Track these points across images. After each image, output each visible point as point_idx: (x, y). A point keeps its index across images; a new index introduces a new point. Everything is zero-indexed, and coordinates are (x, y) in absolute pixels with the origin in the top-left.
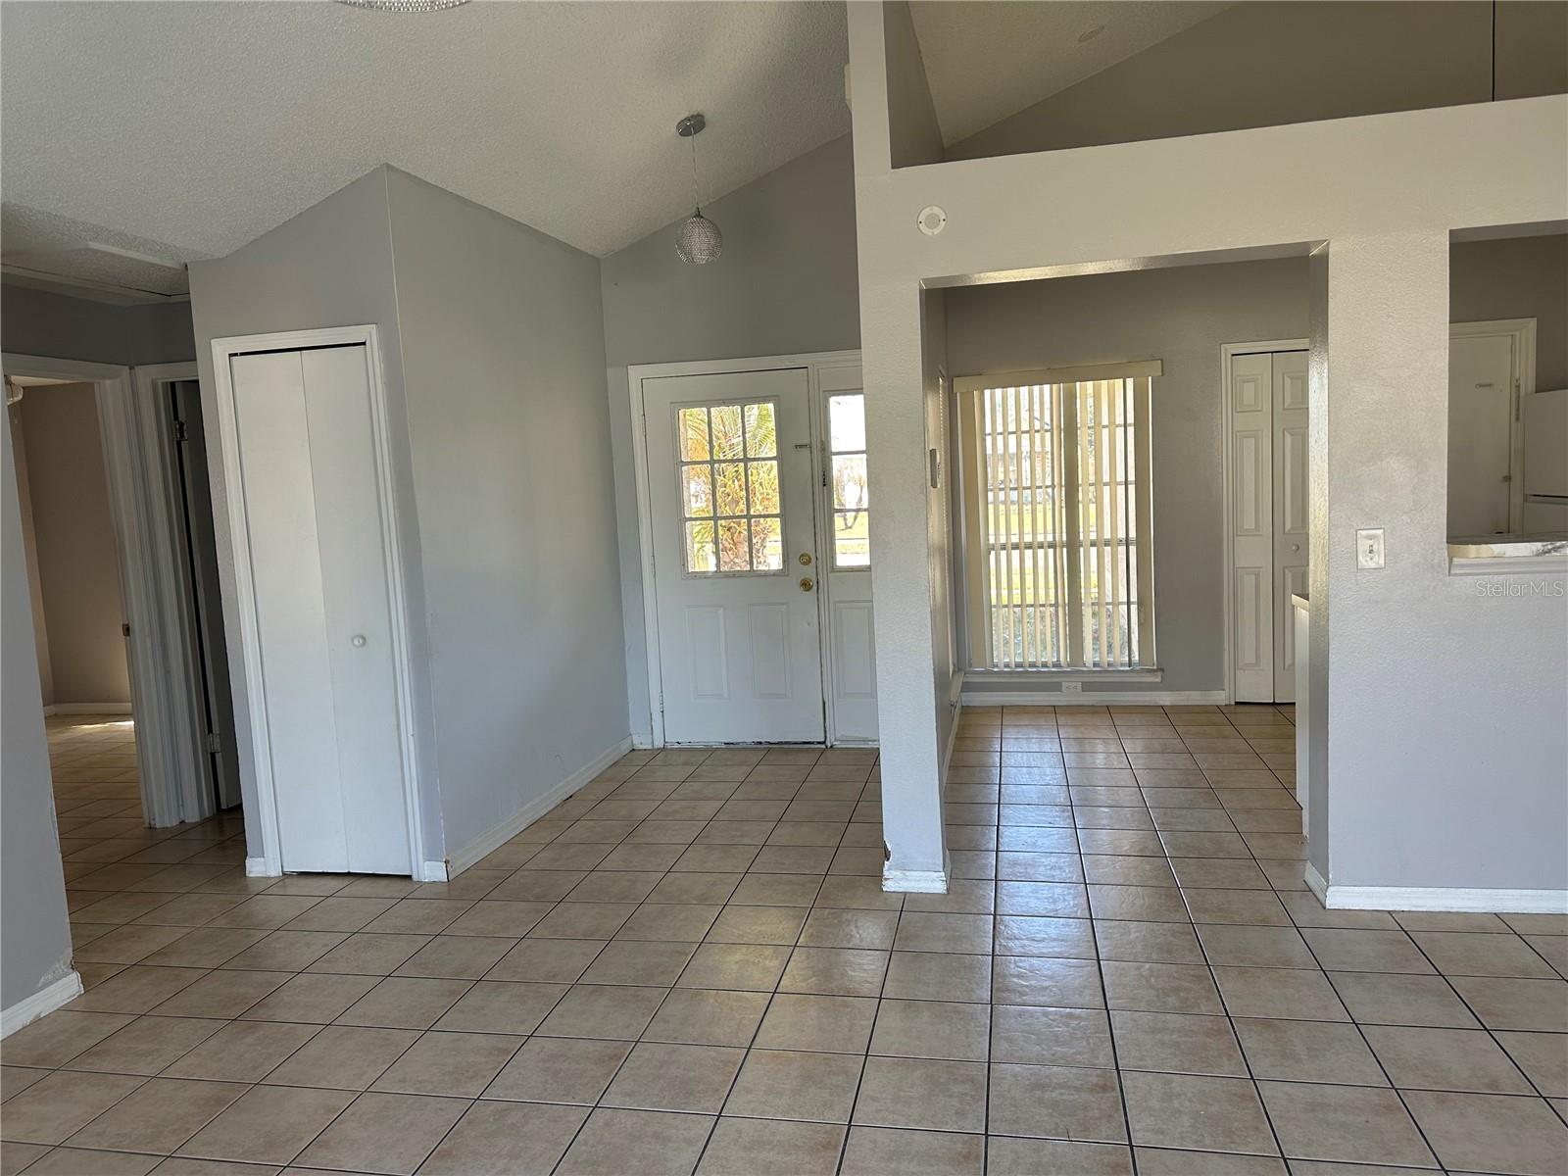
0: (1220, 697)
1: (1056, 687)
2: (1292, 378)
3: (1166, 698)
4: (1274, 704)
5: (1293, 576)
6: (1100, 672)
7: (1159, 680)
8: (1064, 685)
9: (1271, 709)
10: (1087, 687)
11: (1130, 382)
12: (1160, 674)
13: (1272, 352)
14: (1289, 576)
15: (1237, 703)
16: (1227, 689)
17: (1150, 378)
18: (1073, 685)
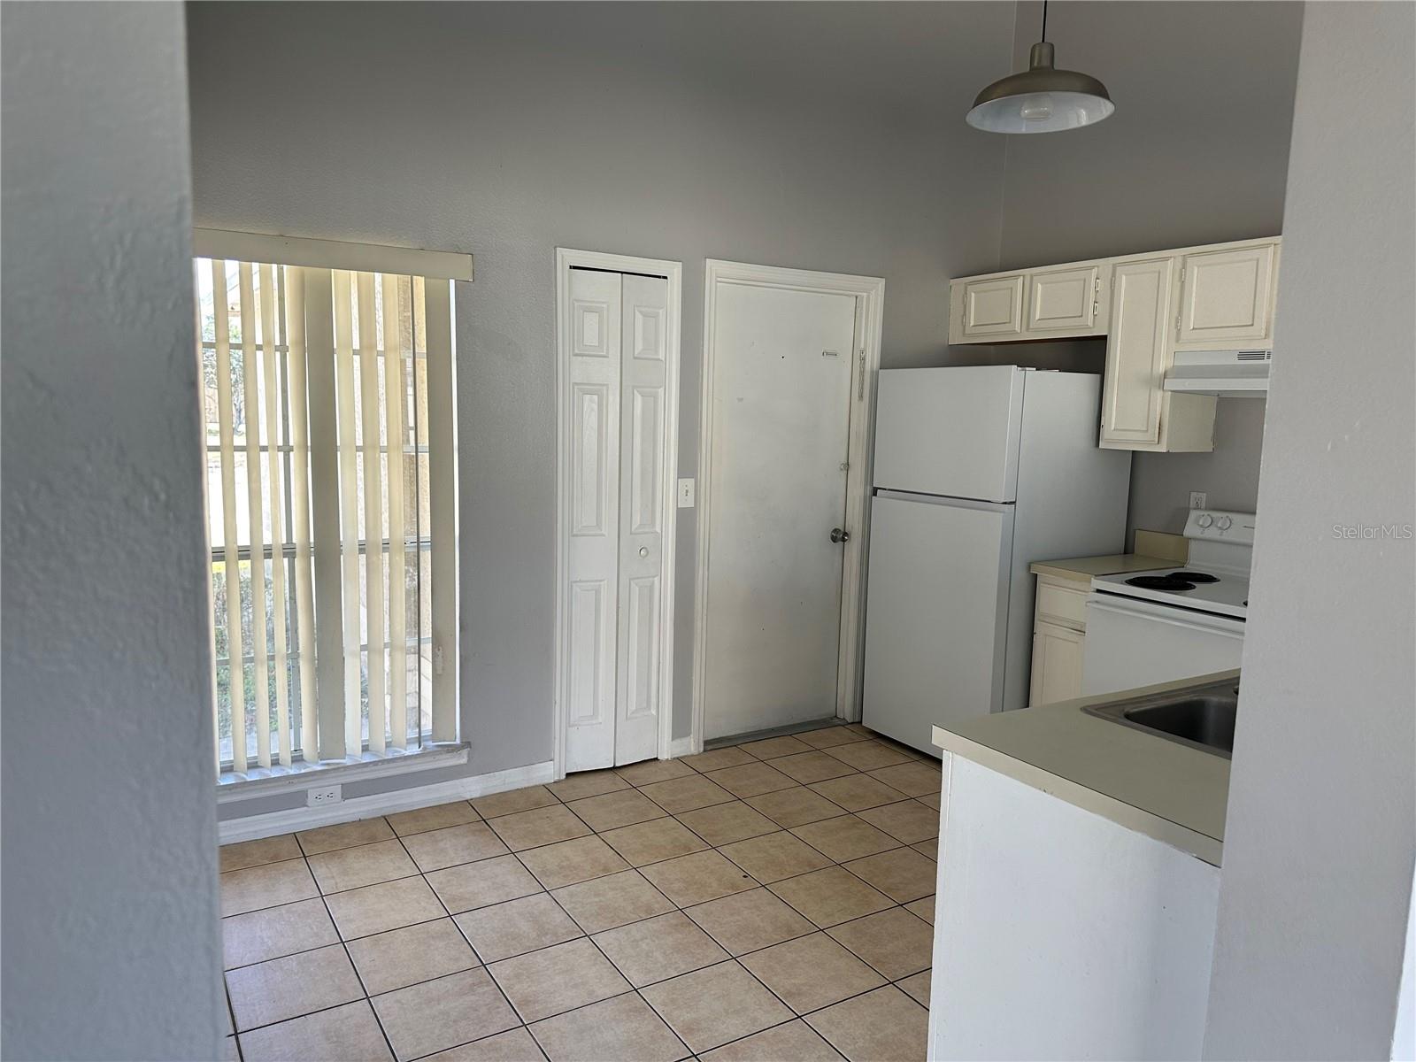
0: (548, 772)
1: (299, 800)
2: (645, 315)
3: (473, 788)
4: (615, 768)
5: (639, 590)
6: (375, 763)
7: (464, 760)
8: (312, 795)
9: (610, 775)
10: (351, 791)
11: (420, 282)
12: (465, 752)
13: (622, 273)
14: (635, 590)
15: (568, 775)
16: (557, 760)
17: (452, 282)
18: (328, 791)
